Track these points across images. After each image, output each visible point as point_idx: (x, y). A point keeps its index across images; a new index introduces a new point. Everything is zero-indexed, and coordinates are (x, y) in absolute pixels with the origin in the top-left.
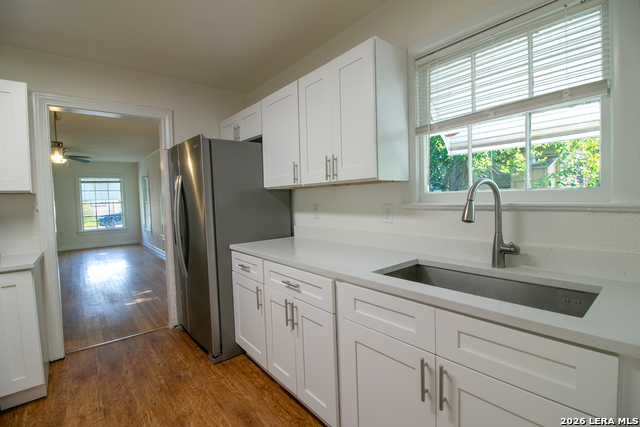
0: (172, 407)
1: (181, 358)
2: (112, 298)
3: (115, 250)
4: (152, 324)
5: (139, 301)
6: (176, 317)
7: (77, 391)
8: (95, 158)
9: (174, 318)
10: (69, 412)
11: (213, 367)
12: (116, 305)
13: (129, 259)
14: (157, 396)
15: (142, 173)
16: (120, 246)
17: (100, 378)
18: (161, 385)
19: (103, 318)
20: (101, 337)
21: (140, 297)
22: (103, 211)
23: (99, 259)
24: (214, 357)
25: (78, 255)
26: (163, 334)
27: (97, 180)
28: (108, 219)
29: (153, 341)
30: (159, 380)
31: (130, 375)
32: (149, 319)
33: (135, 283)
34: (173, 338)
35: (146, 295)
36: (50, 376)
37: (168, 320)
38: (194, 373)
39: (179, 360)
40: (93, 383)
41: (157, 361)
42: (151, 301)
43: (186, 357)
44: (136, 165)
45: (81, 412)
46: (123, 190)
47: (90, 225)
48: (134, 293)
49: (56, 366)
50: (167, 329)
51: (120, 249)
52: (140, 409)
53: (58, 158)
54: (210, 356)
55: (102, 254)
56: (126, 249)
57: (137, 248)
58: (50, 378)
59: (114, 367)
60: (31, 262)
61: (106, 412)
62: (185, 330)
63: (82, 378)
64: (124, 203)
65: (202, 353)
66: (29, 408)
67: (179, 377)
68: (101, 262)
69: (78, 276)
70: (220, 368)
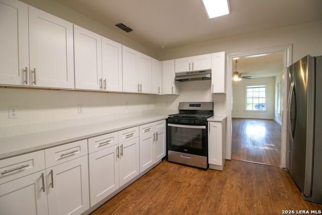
0: (272, 207)
1: (283, 185)
2: (254, 143)
3: (260, 121)
4: (271, 162)
5: (267, 148)
6: (285, 163)
7: (232, 175)
8: (253, 77)
9: (283, 164)
10: (228, 181)
11: (303, 201)
12: (255, 147)
13: (266, 126)
14: (265, 196)
15: (277, 81)
16: (263, 119)
17: (242, 174)
18: (268, 193)
19: (248, 151)
20: (246, 158)
21: (268, 146)
22: (256, 102)
23: (252, 124)
24: (304, 195)
25: (243, 120)
26: (276, 169)
27: (254, 87)
28: (259, 106)
29: (270, 170)
30: (268, 190)
31: (255, 180)
32: (270, 159)
33: (266, 139)
34: (281, 173)
35: (271, 147)
36: (225, 164)
37: (280, 163)
38: (289, 198)
39: (281, 186)
40: (239, 175)
41: (269, 181)
42: (274, 151)
43: (286, 187)
44: (274, 77)
45: (232, 183)
46: (266, 91)
47: (249, 108)
48: (265, 144)
49: (228, 162)
50: (279, 167)
51: (262, 121)
52: (255, 197)
53: (236, 79)
54: (302, 194)
55: (254, 121)
56: (265, 121)
57: (271, 122)
58: (225, 165)
59: (248, 173)
60: (221, 119)
61: (241, 189)
62: (289, 172)
63: (235, 171)
64: (266, 98)
65: (298, 190)
66: (216, 172)
67: (279, 195)
68: (252, 125)
69: (242, 130)
70: (308, 205)
